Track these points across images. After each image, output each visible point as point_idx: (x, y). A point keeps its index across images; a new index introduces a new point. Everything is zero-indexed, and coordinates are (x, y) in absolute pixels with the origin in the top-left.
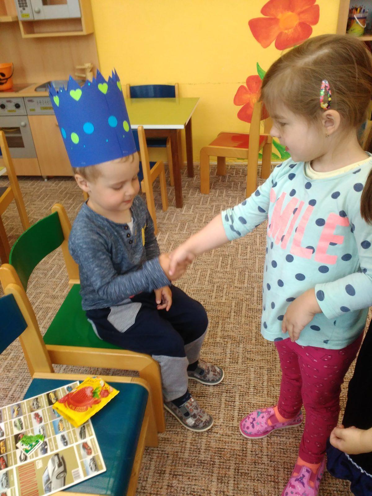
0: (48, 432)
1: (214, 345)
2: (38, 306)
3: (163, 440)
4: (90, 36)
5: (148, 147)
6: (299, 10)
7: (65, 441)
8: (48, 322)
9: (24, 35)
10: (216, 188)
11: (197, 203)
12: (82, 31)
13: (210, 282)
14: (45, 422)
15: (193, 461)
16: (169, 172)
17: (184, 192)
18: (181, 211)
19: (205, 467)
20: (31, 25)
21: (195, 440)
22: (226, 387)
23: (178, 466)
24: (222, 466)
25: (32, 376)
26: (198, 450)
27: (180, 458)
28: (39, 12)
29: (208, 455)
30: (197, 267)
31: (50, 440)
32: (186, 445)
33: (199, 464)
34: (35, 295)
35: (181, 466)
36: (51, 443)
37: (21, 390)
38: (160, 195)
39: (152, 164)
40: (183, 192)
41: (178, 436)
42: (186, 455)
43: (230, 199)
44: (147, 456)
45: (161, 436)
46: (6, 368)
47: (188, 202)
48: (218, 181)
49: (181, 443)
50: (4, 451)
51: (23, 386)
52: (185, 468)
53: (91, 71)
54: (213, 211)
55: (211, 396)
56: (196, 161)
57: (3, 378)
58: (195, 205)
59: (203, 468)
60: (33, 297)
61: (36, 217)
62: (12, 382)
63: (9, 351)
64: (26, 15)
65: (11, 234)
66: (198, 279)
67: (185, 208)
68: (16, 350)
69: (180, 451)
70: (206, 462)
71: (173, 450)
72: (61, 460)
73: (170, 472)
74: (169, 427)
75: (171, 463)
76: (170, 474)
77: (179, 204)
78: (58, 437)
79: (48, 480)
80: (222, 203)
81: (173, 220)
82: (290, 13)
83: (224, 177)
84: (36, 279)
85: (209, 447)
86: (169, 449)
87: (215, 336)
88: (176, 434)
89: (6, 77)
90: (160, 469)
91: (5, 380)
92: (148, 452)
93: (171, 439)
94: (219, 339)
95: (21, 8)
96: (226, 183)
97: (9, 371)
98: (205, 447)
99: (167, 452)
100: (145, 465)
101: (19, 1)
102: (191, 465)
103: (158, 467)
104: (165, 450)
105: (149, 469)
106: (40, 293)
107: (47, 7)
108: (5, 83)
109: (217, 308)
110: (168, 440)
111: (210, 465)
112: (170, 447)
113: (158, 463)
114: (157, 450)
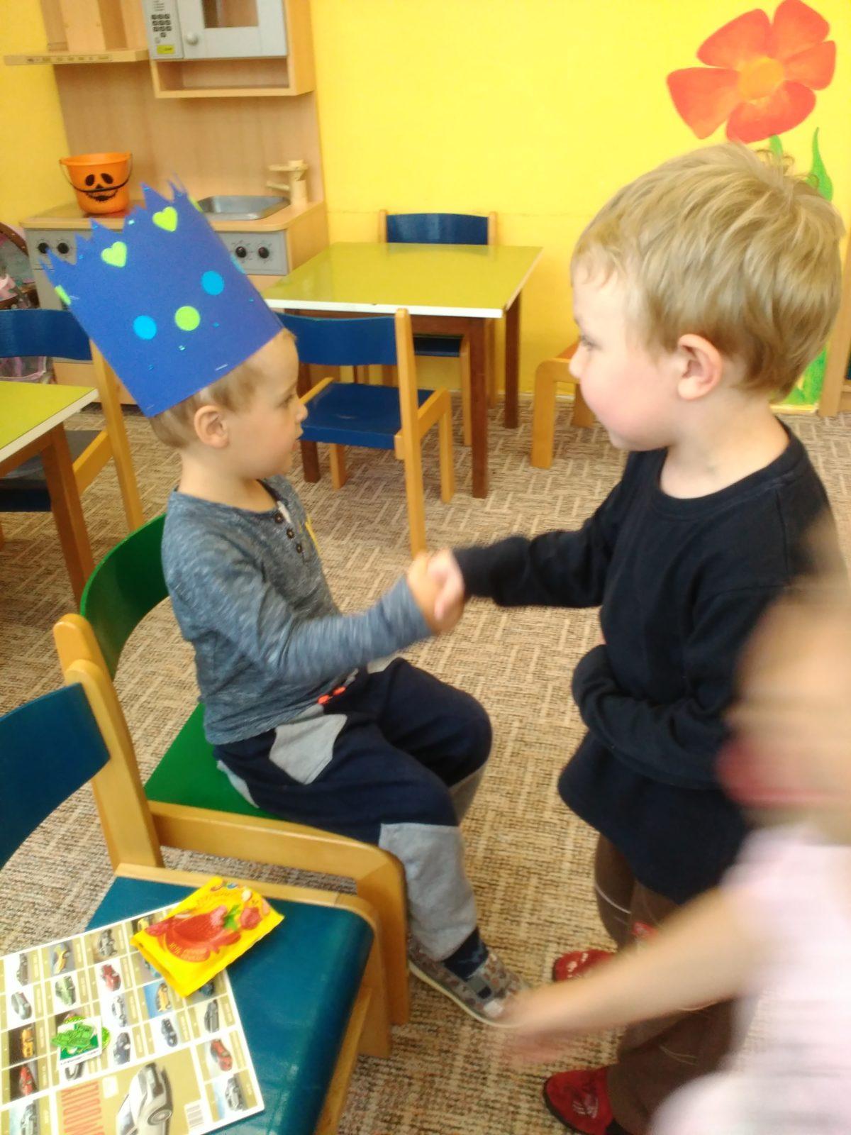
0: (133, 1010)
1: (536, 826)
2: (145, 704)
3: (401, 1044)
4: (305, 99)
5: (416, 354)
6: (787, 53)
7: (172, 1034)
8: (164, 743)
9: (161, 94)
10: (568, 455)
11: (519, 487)
12: (287, 86)
13: (539, 676)
14: (126, 987)
15: (469, 1100)
16: (461, 415)
17: (492, 463)
18: (484, 505)
19: (494, 1118)
20: (176, 70)
21: (476, 1051)
22: (559, 931)
23: (433, 1109)
24: (534, 1120)
25: (114, 869)
26: (482, 1076)
27: (438, 1090)
28: (194, 43)
29: (505, 1089)
30: (510, 640)
31: (137, 1031)
32: (454, 1059)
33: (482, 1109)
34: (141, 679)
35: (440, 1109)
36: (138, 1037)
37: (91, 895)
38: (438, 464)
39: (423, 396)
40: (490, 461)
41: (437, 1036)
42: (453, 1084)
43: (599, 483)
44: (363, 1078)
45: (401, 1032)
46: (63, 842)
47: (501, 484)
48: (573, 439)
49: (443, 1054)
50: (31, 1052)
51: (96, 886)
52: (448, 1115)
53: (302, 178)
54: (558, 508)
55: (522, 949)
56: (526, 391)
57: (54, 864)
58: (517, 491)
59: (490, 1120)
60: (137, 683)
61: (158, 500)
62: (74, 874)
63: (74, 802)
64: (167, 49)
65: (100, 534)
66: (510, 666)
67: (492, 498)
68: (88, 801)
69: (438, 1072)
70: (498, 1105)
71: (423, 1069)
72: (161, 1080)
73: (413, 1120)
74: (418, 1013)
75: (417, 1100)
76: (413, 1126)
77: (479, 488)
78: (156, 1024)
79: (130, 1125)
80: (577, 492)
81: (462, 525)
82: (765, 60)
83: (588, 431)
84: (147, 642)
85: (507, 1070)
86: (413, 1065)
87: (540, 807)
88: (434, 1031)
89: (116, 183)
90: (391, 1111)
91: (59, 868)
92: (364, 1068)
93: (420, 1044)
94: (550, 813)
95: (159, 33)
96: (592, 445)
97: (68, 849)
98: (498, 1069)
99: (408, 1073)
100: (357, 1097)
101: (153, 17)
102: (462, 1108)
103: (386, 1107)
104: (404, 1067)
105: (365, 1109)
106: (154, 673)
107: (213, 32)
108: (111, 197)
109: (550, 739)
110: (413, 1043)
111: (508, 1114)
112: (416, 1062)
113: (387, 1097)
114: (387, 1066)
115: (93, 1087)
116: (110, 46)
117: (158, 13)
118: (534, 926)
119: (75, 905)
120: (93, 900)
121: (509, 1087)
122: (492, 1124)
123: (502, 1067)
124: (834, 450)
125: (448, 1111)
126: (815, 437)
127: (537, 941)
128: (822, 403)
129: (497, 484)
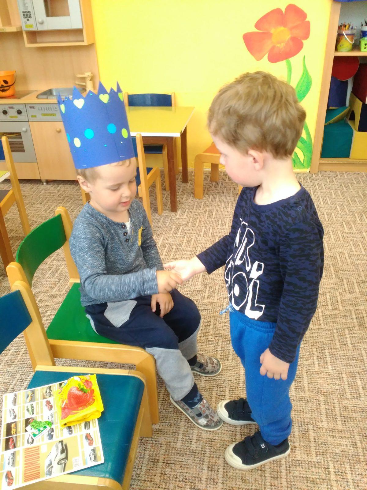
1: (206, 342)
3: (156, 431)
4: (91, 46)
5: (145, 153)
6: (291, 25)
9: (28, 45)
10: (210, 193)
11: (190, 207)
12: (83, 41)
15: (185, 450)
16: (164, 178)
17: (178, 197)
18: (176, 215)
19: (196, 456)
20: (34, 35)
22: (217, 382)
23: (171, 455)
24: (212, 456)
25: (34, 369)
26: (190, 441)
27: (172, 448)
28: (42, 23)
31: (56, 427)
32: (178, 435)
33: (191, 454)
35: (174, 455)
38: (156, 199)
39: (149, 170)
41: (171, 427)
42: (179, 445)
43: (223, 204)
44: (142, 446)
45: (155, 427)
46: (7, 363)
48: (211, 187)
49: (174, 434)
50: (14, 433)
51: (23, 380)
52: (178, 457)
53: (91, 80)
54: (207, 215)
56: (191, 167)
57: (4, 372)
58: (189, 209)
59: (194, 458)
62: (13, 376)
64: (30, 26)
65: (11, 234)
67: (179, 212)
68: (16, 346)
69: (172, 441)
70: (197, 452)
71: (166, 440)
73: (163, 460)
74: (162, 419)
75: (164, 452)
76: (163, 463)
77: (174, 208)
79: (50, 464)
80: (215, 208)
81: (168, 224)
82: (282, 28)
83: (217, 183)
85: (200, 438)
86: (162, 439)
87: (207, 335)
88: (169, 425)
89: (9, 84)
90: (154, 458)
91: (6, 374)
92: (142, 442)
93: (164, 430)
94: (211, 337)
95: (26, 19)
96: (219, 189)
97: (9, 366)
98: (197, 437)
99: (160, 443)
100: (140, 454)
101: (23, 12)
102: (183, 454)
103: (152, 456)
104: (158, 440)
105: (143, 458)
106: (40, 292)
107: (50, 19)
108: (8, 90)
109: (209, 307)
110: (161, 431)
111: (201, 454)
112: (163, 438)
113: (152, 453)
114: (151, 440)
115: (37, 448)
116: (4, 25)
117: (25, 11)
118: (207, 381)
119: (14, 388)
120: (22, 386)
121: (201, 444)
122: (195, 459)
123: (198, 437)
124: (317, 187)
125: (177, 456)
126: (309, 182)
127: (209, 387)
128: (311, 168)
129: (181, 206)
